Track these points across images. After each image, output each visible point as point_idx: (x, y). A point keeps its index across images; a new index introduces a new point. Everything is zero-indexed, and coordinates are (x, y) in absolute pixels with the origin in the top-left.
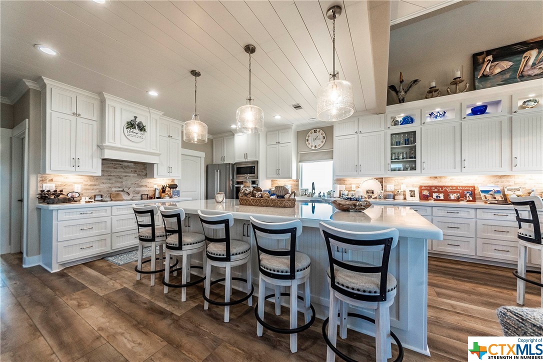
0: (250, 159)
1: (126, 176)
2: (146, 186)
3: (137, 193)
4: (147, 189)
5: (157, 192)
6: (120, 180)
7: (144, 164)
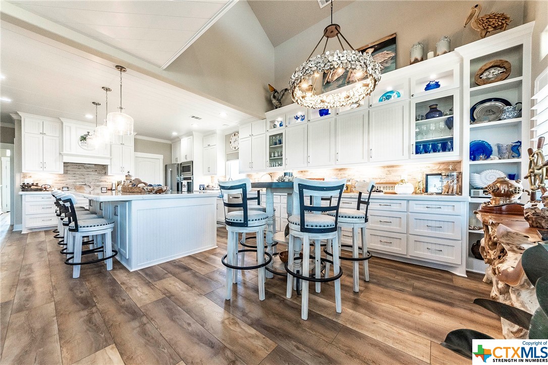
0: (189, 160)
1: (88, 174)
2: (106, 181)
3: (98, 186)
4: (106, 183)
5: (114, 186)
6: (83, 177)
7: (103, 165)
